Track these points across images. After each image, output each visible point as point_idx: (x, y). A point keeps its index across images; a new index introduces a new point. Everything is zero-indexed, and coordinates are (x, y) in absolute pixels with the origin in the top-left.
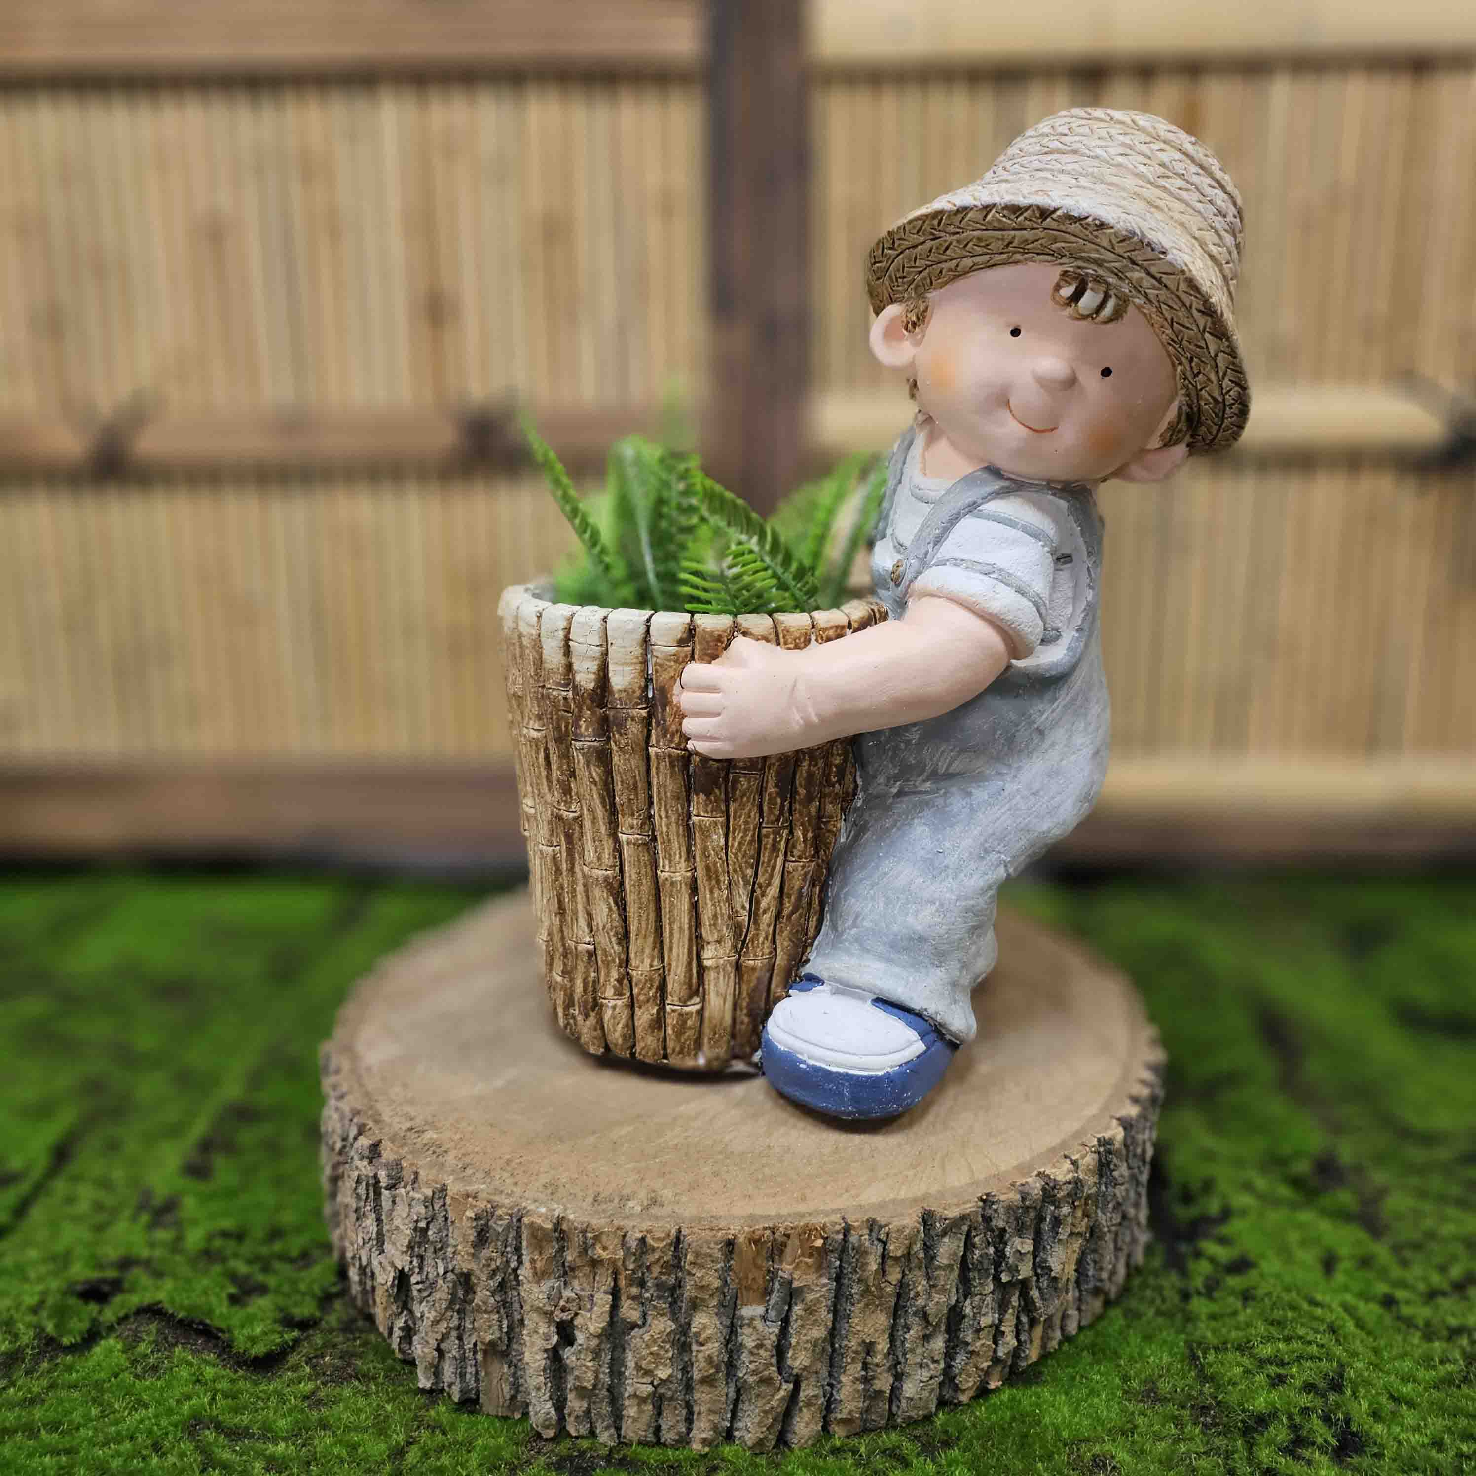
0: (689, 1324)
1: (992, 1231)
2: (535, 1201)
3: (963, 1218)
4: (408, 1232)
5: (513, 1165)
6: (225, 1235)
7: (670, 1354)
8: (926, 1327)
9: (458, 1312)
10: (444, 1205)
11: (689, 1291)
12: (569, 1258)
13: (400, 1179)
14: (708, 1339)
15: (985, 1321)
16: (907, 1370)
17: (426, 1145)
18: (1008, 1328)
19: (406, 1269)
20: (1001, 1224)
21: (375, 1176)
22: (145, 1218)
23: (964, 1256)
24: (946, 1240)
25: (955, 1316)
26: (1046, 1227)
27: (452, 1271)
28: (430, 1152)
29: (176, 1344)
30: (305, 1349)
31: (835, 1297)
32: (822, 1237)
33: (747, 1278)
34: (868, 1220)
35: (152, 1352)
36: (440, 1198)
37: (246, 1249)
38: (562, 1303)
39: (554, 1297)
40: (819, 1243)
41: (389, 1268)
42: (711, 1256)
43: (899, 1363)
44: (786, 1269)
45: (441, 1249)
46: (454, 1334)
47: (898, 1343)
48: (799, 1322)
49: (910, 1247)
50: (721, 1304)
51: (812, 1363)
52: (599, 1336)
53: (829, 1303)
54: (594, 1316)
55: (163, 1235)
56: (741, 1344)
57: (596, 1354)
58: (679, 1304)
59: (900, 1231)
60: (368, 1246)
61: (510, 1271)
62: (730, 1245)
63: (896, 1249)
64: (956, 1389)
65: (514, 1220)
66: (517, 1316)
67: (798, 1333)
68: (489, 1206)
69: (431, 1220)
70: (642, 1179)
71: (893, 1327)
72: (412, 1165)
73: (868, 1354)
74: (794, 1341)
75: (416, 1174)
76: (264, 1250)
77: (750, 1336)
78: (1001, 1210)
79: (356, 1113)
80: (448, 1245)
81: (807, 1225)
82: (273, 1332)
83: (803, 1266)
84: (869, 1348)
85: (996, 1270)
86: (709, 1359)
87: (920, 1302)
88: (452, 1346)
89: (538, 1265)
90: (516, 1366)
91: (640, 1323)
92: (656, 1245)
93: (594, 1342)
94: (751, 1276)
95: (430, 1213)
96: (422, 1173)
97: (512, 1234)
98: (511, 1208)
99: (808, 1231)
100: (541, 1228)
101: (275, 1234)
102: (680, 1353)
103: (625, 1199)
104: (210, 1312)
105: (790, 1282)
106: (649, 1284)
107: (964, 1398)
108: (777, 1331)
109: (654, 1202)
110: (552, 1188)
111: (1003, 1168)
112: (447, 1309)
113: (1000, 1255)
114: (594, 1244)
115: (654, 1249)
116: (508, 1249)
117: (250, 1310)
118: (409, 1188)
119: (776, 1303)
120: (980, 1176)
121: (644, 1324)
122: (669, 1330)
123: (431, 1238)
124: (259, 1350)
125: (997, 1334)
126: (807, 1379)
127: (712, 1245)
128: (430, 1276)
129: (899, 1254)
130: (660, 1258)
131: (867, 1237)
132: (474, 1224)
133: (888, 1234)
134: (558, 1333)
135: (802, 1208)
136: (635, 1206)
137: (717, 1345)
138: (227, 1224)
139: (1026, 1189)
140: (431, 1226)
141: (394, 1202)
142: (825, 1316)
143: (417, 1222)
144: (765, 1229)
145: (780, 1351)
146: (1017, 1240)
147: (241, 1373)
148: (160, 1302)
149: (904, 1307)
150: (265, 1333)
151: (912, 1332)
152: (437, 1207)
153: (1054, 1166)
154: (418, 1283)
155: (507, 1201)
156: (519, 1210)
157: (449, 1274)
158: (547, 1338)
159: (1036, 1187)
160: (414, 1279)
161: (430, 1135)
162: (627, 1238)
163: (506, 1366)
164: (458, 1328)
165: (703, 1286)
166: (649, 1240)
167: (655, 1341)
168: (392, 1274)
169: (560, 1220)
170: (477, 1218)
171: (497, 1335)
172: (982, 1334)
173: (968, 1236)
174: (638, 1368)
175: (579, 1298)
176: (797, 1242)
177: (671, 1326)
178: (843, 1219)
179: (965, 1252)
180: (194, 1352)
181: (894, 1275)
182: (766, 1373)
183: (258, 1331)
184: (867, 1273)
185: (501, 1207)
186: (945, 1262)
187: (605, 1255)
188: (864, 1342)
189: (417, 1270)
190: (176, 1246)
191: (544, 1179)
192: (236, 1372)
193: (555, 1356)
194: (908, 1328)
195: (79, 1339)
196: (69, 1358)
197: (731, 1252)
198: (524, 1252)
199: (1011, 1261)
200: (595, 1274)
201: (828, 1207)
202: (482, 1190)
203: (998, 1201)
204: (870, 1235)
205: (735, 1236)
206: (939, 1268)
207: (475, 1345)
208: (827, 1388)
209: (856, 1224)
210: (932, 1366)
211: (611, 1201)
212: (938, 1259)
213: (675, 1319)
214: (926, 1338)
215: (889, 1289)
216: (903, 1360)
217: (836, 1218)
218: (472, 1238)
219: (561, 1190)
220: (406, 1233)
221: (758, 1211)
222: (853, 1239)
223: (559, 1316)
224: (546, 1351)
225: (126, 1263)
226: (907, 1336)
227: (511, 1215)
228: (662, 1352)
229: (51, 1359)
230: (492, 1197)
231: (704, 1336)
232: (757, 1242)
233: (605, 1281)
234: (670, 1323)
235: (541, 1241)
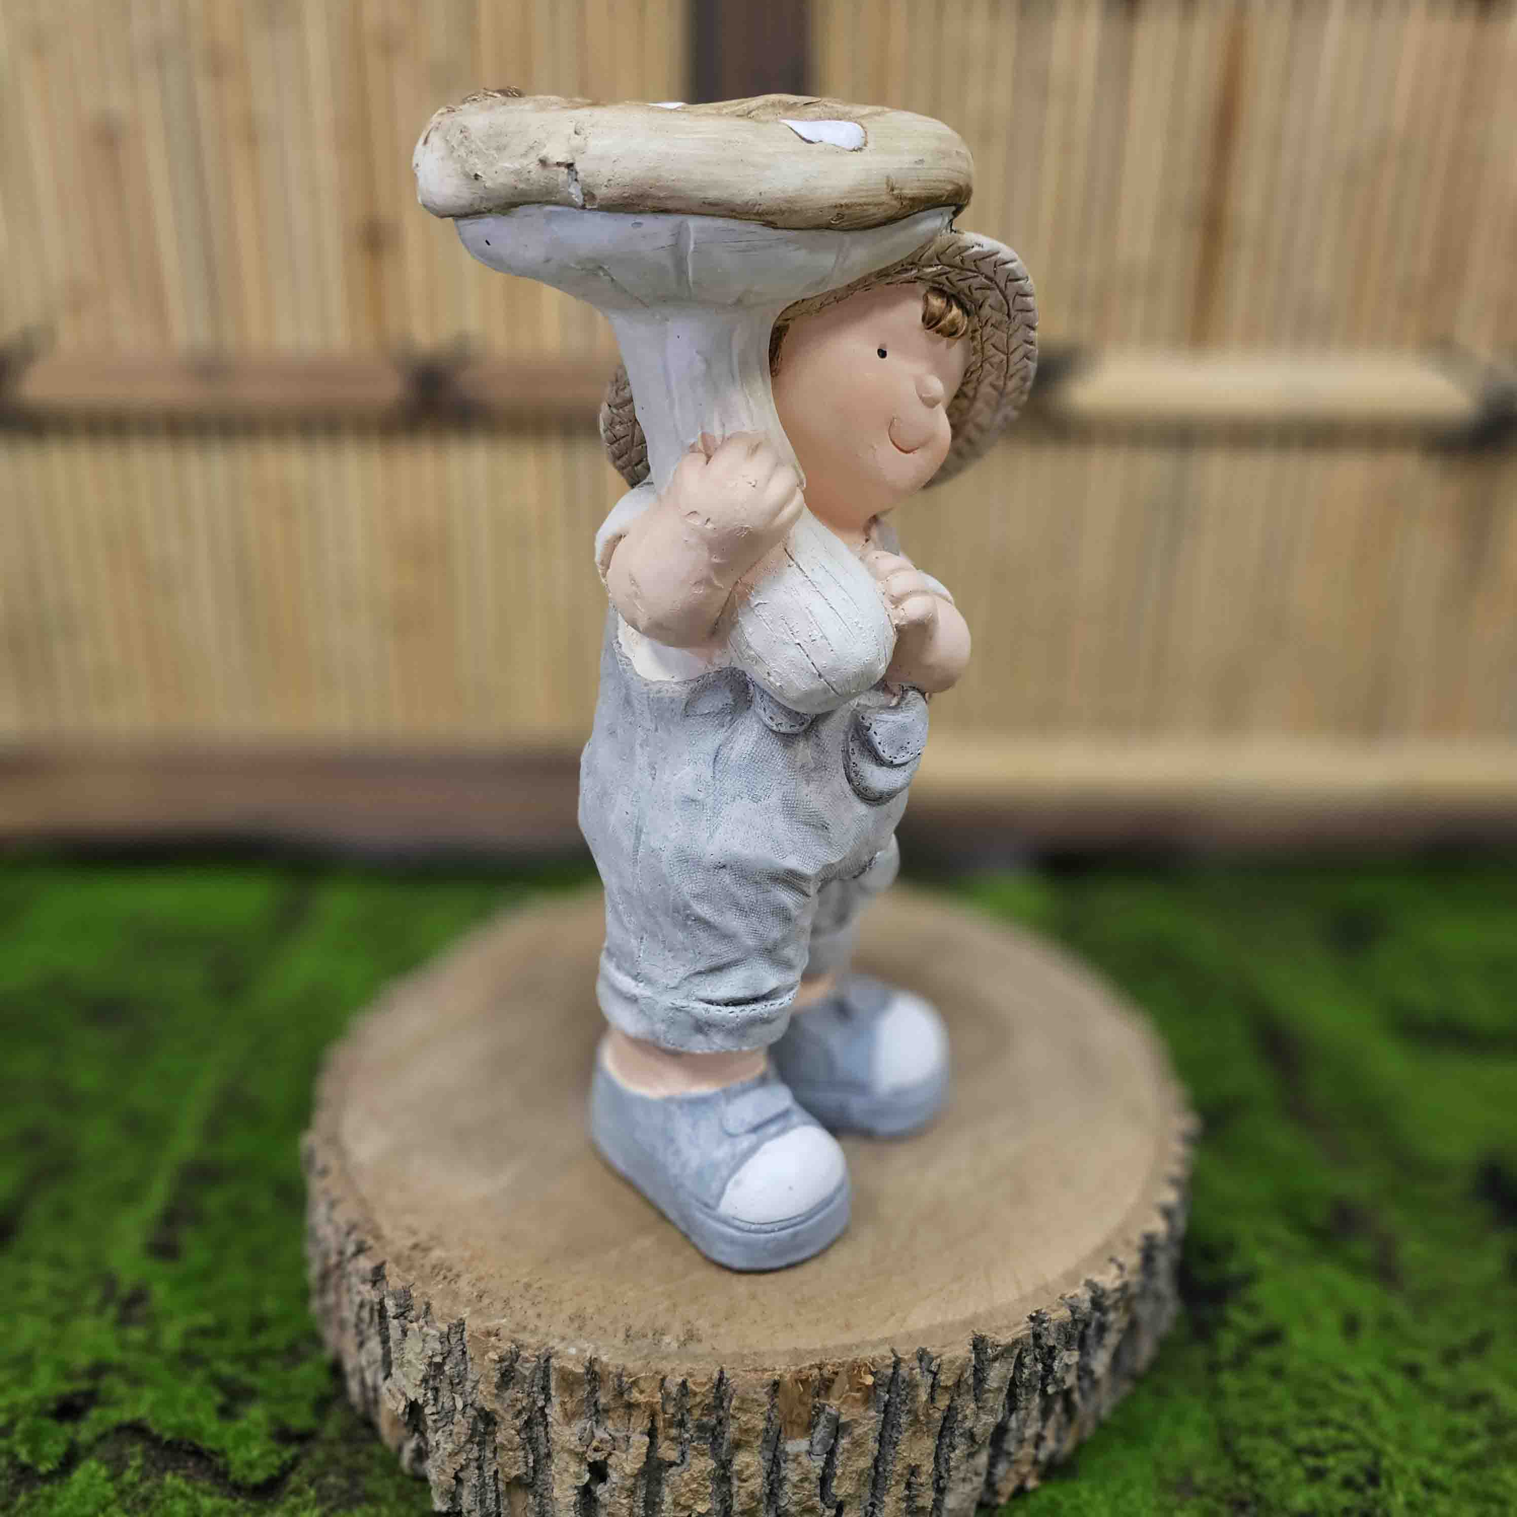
0: (730, 1461)
1: (1042, 1348)
2: (563, 1339)
3: (1016, 1342)
4: (423, 1367)
5: (533, 1291)
6: (204, 1332)
7: (710, 1490)
8: (972, 1446)
9: (479, 1444)
10: (461, 1339)
11: (732, 1431)
12: (603, 1400)
13: (409, 1308)
14: (752, 1476)
15: (1029, 1432)
16: (951, 1485)
17: (434, 1267)
18: (1049, 1433)
19: (420, 1401)
20: (1051, 1343)
21: (381, 1303)
22: (112, 1311)
23: (1013, 1378)
24: (997, 1364)
25: (1001, 1431)
26: (1091, 1332)
27: (471, 1405)
28: (441, 1277)
29: (165, 1469)
30: (307, 1468)
31: (884, 1427)
32: (872, 1373)
33: (791, 1412)
34: (918, 1352)
35: (141, 1480)
36: (456, 1333)
37: (228, 1345)
38: (595, 1444)
39: (586, 1439)
40: (869, 1380)
41: (400, 1397)
42: (757, 1401)
43: (941, 1477)
44: (833, 1405)
45: (458, 1384)
46: (474, 1464)
47: (942, 1460)
48: (846, 1455)
49: (962, 1374)
50: (765, 1441)
51: (857, 1489)
52: (635, 1476)
53: (877, 1434)
54: (629, 1457)
55: (137, 1334)
56: (784, 1477)
57: (632, 1492)
58: (720, 1440)
59: (952, 1362)
60: (373, 1368)
61: (536, 1408)
62: (776, 1385)
63: (948, 1378)
64: (996, 1493)
65: (542, 1361)
66: (543, 1451)
67: (844, 1465)
68: (514, 1346)
69: (446, 1356)
70: (675, 1305)
71: (938, 1447)
72: (423, 1294)
73: (912, 1474)
74: (839, 1472)
75: (428, 1306)
76: (248, 1346)
77: (793, 1471)
78: (1052, 1329)
79: (353, 1228)
80: (467, 1380)
81: (855, 1361)
82: (271, 1452)
83: (850, 1400)
84: (914, 1471)
85: (1042, 1384)
86: (752, 1495)
87: (968, 1424)
88: (471, 1476)
89: (568, 1406)
90: (541, 1496)
91: (678, 1461)
92: (698, 1390)
93: (629, 1483)
94: (795, 1413)
95: (446, 1349)
96: (435, 1304)
97: (539, 1374)
98: (539, 1349)
99: (856, 1368)
100: (571, 1373)
101: (258, 1325)
102: (719, 1488)
103: (659, 1333)
104: (199, 1432)
105: (837, 1419)
106: (689, 1425)
107: (1002, 1500)
108: (822, 1464)
109: (691, 1336)
110: (578, 1319)
111: (1050, 1277)
112: (466, 1442)
113: (1048, 1369)
114: (630, 1388)
115: (695, 1394)
116: (535, 1389)
117: (243, 1424)
118: (422, 1322)
119: (823, 1438)
120: (1029, 1289)
121: (682, 1462)
122: (709, 1469)
123: (448, 1373)
124: (259, 1476)
125: (1039, 1439)
126: (850, 1504)
127: (758, 1389)
128: (446, 1405)
129: (950, 1383)
130: (702, 1401)
131: (918, 1370)
132: (498, 1366)
133: (939, 1365)
134: (589, 1471)
135: (847, 1338)
136: (670, 1342)
137: (759, 1480)
138: (205, 1319)
139: (1075, 1302)
140: (447, 1361)
141: (405, 1333)
142: (872, 1446)
143: (431, 1357)
144: (811, 1367)
145: (824, 1481)
146: (1065, 1354)
147: (241, 1501)
148: (140, 1420)
149: (951, 1428)
150: (262, 1456)
151: (957, 1452)
152: (453, 1341)
153: (1102, 1272)
154: (433, 1414)
155: (532, 1341)
156: (547, 1350)
157: (468, 1409)
158: (578, 1476)
159: (1084, 1296)
160: (428, 1411)
161: (437, 1254)
162: (667, 1384)
163: (531, 1497)
164: (477, 1460)
165: (748, 1429)
166: (690, 1384)
167: (694, 1480)
168: (403, 1403)
169: (592, 1362)
170: (501, 1360)
171: (523, 1470)
172: (1026, 1444)
173: (1019, 1357)
174: (676, 1503)
175: (614, 1439)
176: (845, 1378)
177: (712, 1464)
178: (893, 1351)
179: (1014, 1373)
180: (188, 1478)
181: (943, 1402)
182: (810, 1503)
183: (255, 1453)
184: (917, 1405)
185: (527, 1347)
186: (995, 1385)
187: (642, 1399)
188: (910, 1465)
189: (432, 1402)
190: (151, 1347)
191: (569, 1309)
192: (235, 1500)
193: (586, 1492)
194: (953, 1448)
195: (57, 1464)
196: (47, 1489)
197: (775, 1391)
198: (553, 1393)
199: (1058, 1375)
200: (631, 1415)
201: (875, 1337)
202: (505, 1327)
203: (1050, 1320)
204: (921, 1368)
205: (781, 1376)
206: (989, 1391)
207: (496, 1472)
208: (870, 1508)
209: (906, 1357)
210: (975, 1479)
211: (645, 1336)
212: (988, 1382)
213: (715, 1455)
214: (971, 1455)
215: (937, 1415)
216: (946, 1476)
217: (885, 1350)
218: (495, 1380)
219: (588, 1322)
220: (420, 1368)
221: (802, 1344)
222: (904, 1371)
223: (592, 1456)
224: (576, 1487)
225: (98, 1370)
226: (952, 1455)
227: (538, 1357)
228: (702, 1489)
229: (29, 1489)
230: (516, 1336)
231: (747, 1473)
232: (804, 1382)
233: (641, 1422)
234: (711, 1462)
235: (572, 1384)
